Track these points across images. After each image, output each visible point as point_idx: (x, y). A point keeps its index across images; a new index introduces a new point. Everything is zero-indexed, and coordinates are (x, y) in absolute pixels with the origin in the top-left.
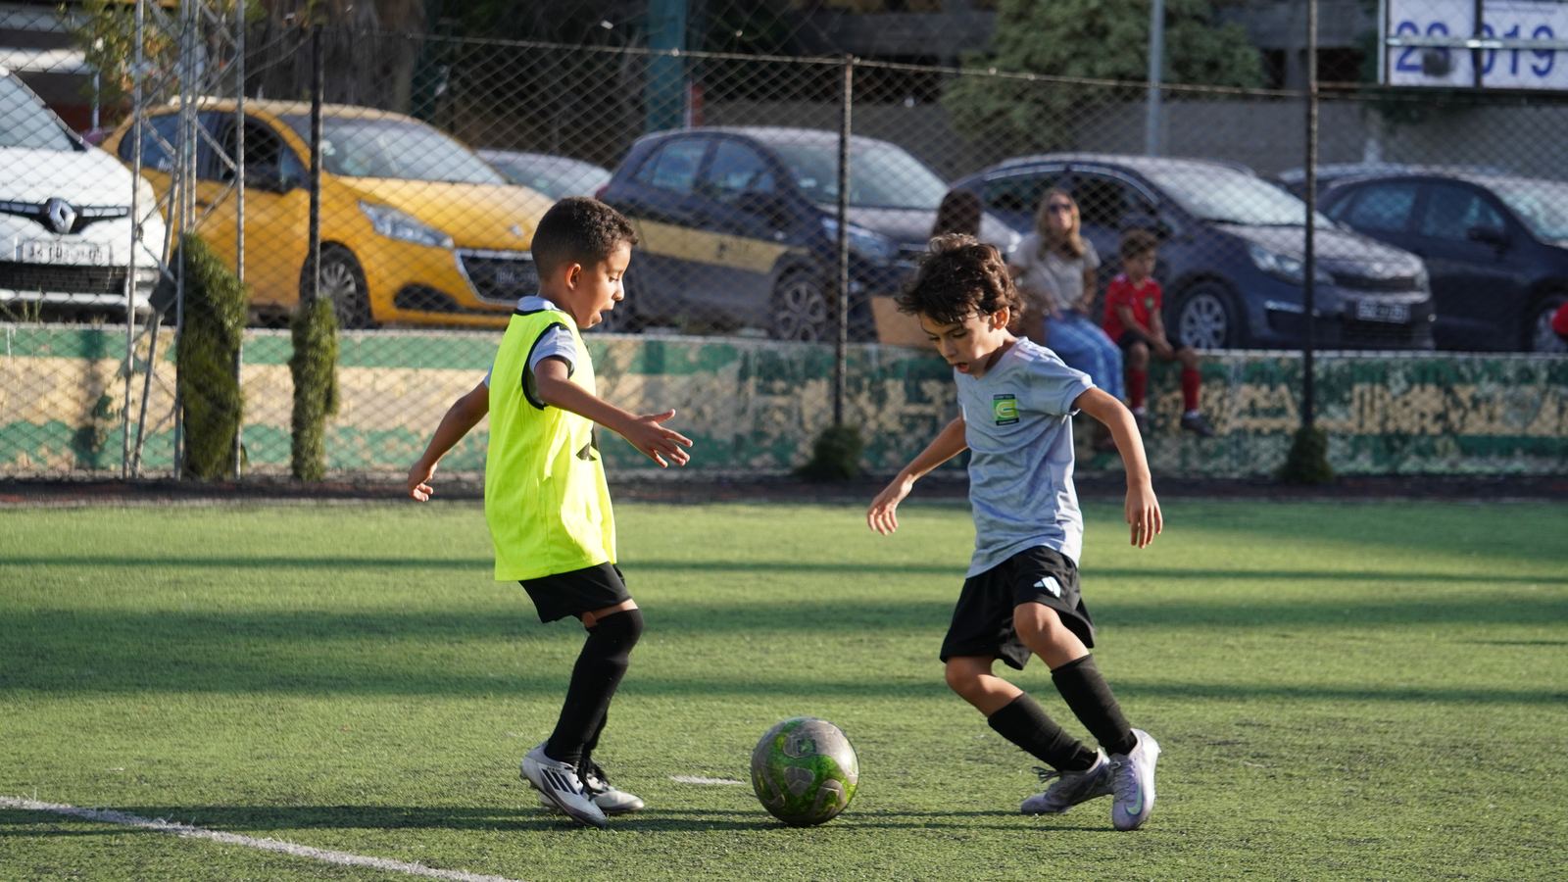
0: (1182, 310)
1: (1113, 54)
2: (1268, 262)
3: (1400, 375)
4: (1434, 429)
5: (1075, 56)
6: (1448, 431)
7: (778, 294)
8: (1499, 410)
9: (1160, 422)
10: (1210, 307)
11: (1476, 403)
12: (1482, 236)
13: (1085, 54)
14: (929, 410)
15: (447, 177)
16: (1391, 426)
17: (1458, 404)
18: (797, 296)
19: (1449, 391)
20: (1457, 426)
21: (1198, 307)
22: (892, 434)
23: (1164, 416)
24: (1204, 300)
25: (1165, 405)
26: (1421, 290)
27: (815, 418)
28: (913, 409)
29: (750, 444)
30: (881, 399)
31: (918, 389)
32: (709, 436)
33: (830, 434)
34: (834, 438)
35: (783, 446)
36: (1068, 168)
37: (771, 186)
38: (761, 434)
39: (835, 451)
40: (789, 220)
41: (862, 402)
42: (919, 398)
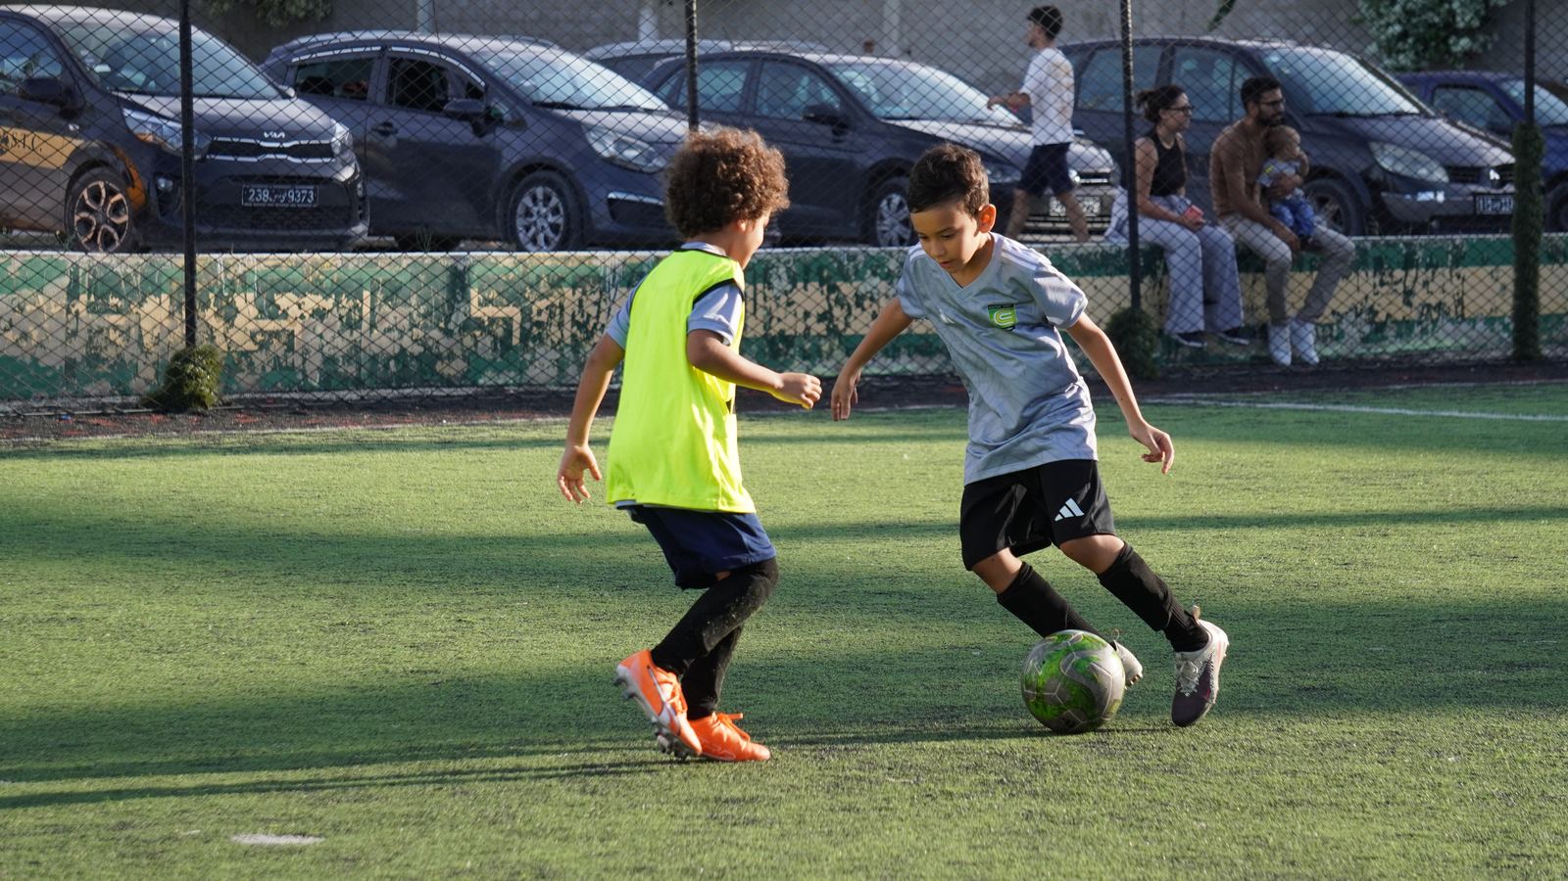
0: (517, 201)
2: (606, 148)
3: (782, 270)
4: (820, 328)
6: (833, 331)
7: (72, 193)
9: (535, 331)
10: (547, 199)
11: (859, 300)
12: (819, 115)
14: (286, 325)
16: (776, 328)
17: (840, 302)
18: (96, 197)
19: (833, 289)
20: (841, 326)
21: (534, 199)
22: (246, 354)
23: (538, 324)
24: (539, 191)
25: (539, 311)
27: (156, 338)
28: (267, 325)
29: (84, 368)
30: (229, 314)
31: (272, 302)
32: (35, 360)
33: (182, 358)
34: (187, 361)
35: (122, 370)
36: (384, 49)
37: (55, 70)
38: (94, 358)
39: (190, 377)
40: (81, 109)
41: (208, 315)
42: (270, 311)
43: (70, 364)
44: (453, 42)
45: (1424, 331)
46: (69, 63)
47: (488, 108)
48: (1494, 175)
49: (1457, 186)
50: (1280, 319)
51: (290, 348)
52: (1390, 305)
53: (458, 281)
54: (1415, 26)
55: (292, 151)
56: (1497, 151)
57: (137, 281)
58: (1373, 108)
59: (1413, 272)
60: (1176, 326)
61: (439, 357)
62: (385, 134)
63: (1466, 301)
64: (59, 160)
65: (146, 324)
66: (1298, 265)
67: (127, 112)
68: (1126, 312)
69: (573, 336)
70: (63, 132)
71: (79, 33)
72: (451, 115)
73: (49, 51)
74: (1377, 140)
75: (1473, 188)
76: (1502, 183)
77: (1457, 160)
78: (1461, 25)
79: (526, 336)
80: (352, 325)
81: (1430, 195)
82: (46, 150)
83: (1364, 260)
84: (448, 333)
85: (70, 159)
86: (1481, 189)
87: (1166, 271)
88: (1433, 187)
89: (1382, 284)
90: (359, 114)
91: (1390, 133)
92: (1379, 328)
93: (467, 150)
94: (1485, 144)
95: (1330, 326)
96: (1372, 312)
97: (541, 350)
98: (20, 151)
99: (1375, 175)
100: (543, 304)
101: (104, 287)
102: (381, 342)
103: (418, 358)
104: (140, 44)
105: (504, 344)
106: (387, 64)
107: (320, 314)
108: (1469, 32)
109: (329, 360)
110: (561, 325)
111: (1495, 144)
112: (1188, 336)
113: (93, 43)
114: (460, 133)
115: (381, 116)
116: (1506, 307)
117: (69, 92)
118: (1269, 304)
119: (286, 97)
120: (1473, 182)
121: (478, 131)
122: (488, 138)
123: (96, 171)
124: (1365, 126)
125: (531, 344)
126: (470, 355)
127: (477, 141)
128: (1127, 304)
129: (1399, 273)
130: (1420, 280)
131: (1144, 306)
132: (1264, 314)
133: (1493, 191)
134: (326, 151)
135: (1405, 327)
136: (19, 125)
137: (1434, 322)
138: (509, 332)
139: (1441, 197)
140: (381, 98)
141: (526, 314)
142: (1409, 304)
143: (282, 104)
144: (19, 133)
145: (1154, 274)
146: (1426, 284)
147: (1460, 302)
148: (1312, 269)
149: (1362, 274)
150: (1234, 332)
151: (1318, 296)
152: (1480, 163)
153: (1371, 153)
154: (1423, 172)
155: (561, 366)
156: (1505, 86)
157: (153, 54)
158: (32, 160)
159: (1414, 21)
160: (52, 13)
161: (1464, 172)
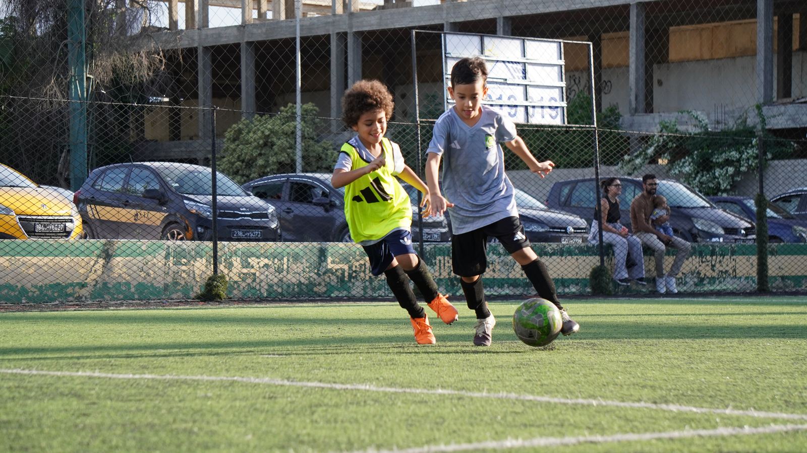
1: (276, 154)
5: (260, 154)
8: (498, 267)
9: (354, 274)
13: (265, 154)
14: (253, 271)
15: (9, 185)
22: (236, 282)
23: (355, 271)
25: (356, 267)
26: (444, 227)
27: (200, 276)
28: (245, 271)
29: (171, 288)
30: (230, 266)
31: (247, 261)
32: (152, 285)
33: (212, 279)
34: (214, 280)
35: (187, 288)
36: (288, 179)
37: (157, 187)
38: (176, 283)
39: (215, 287)
40: (167, 202)
41: (221, 267)
42: (247, 265)
43: (166, 286)
44: (318, 175)
45: (720, 282)
46: (163, 184)
47: (331, 201)
48: (743, 232)
49: (727, 236)
50: (661, 275)
51: (254, 280)
52: (706, 270)
53: (322, 253)
54: (704, 188)
55: (252, 216)
56: (743, 222)
57: (193, 253)
58: (695, 205)
59: (714, 257)
60: (617, 277)
61: (315, 285)
62: (288, 213)
63: (737, 271)
64: (158, 223)
65: (197, 272)
66: (668, 253)
67: (186, 201)
68: (598, 267)
69: (370, 277)
70: (159, 211)
71: (167, 172)
72: (316, 204)
73: (155, 180)
74: (696, 217)
75: (734, 236)
76: (746, 235)
77: (726, 224)
78: (723, 188)
79: (350, 276)
80: (279, 270)
81: (717, 239)
82: (154, 219)
83: (694, 252)
84: (318, 274)
85: (163, 222)
86: (737, 237)
87: (613, 255)
88: (718, 236)
89: (702, 262)
90: (279, 204)
91: (702, 215)
92: (702, 280)
93: (323, 218)
94: (738, 219)
95: (681, 278)
96: (699, 273)
97: (357, 283)
98: (144, 220)
99: (695, 231)
100: (357, 264)
101: (180, 255)
102: (292, 278)
103: (307, 286)
104: (191, 175)
105: (341, 279)
106: (289, 185)
107: (266, 265)
108: (725, 190)
109: (271, 286)
110: (364, 272)
111: (742, 219)
112: (622, 281)
113: (172, 176)
114: (319, 212)
115: (288, 205)
116: (754, 273)
117: (163, 195)
118: (656, 269)
119: (249, 195)
120: (733, 234)
121: (327, 211)
122: (331, 213)
123: (173, 226)
124: (692, 212)
125: (352, 280)
126: (328, 284)
127: (326, 215)
128: (599, 264)
129: (709, 258)
130: (718, 260)
131: (606, 264)
132: (655, 274)
133: (742, 238)
134: (265, 216)
135: (712, 280)
136: (142, 209)
137: (724, 279)
138: (343, 274)
139: (721, 240)
140: (287, 198)
141: (350, 268)
142: (714, 271)
143: (248, 198)
144: (143, 212)
145: (608, 255)
146: (720, 262)
147: (735, 270)
148: (673, 255)
149: (694, 257)
150: (641, 279)
151: (676, 266)
152: (736, 227)
153: (692, 222)
154: (713, 230)
155: (365, 288)
156: (745, 202)
157: (196, 180)
158: (148, 223)
159: (704, 186)
160: (156, 164)
161: (731, 230)
